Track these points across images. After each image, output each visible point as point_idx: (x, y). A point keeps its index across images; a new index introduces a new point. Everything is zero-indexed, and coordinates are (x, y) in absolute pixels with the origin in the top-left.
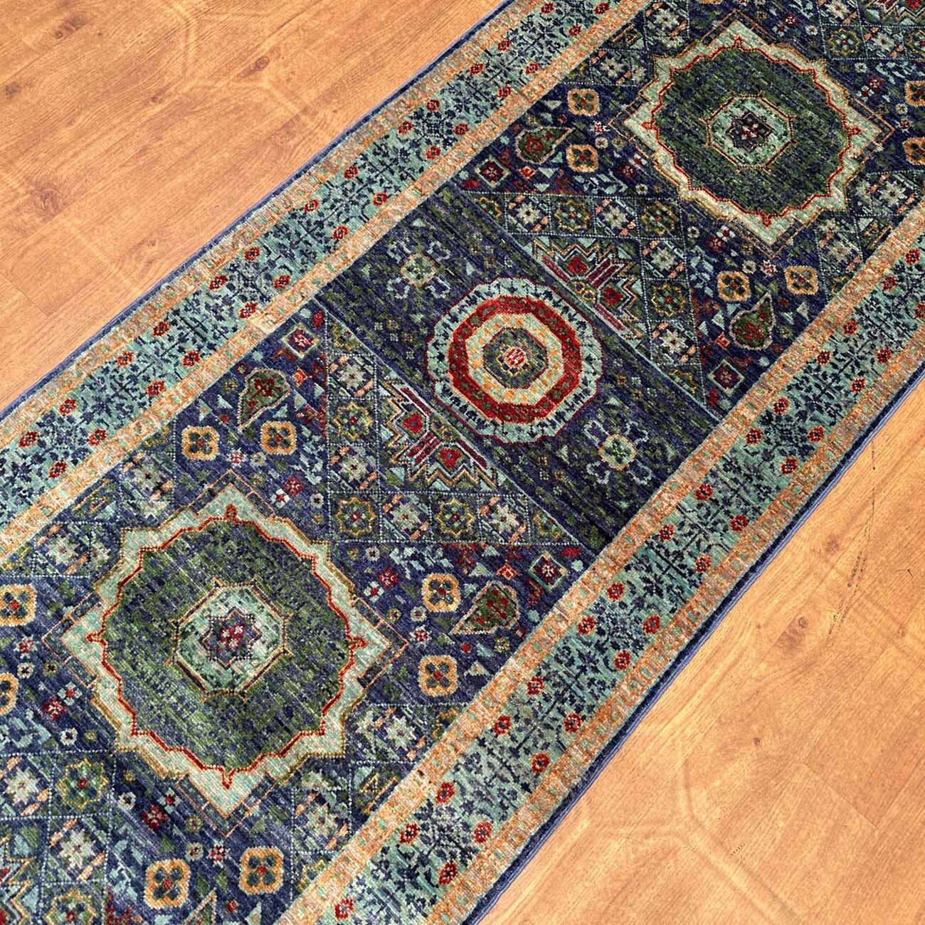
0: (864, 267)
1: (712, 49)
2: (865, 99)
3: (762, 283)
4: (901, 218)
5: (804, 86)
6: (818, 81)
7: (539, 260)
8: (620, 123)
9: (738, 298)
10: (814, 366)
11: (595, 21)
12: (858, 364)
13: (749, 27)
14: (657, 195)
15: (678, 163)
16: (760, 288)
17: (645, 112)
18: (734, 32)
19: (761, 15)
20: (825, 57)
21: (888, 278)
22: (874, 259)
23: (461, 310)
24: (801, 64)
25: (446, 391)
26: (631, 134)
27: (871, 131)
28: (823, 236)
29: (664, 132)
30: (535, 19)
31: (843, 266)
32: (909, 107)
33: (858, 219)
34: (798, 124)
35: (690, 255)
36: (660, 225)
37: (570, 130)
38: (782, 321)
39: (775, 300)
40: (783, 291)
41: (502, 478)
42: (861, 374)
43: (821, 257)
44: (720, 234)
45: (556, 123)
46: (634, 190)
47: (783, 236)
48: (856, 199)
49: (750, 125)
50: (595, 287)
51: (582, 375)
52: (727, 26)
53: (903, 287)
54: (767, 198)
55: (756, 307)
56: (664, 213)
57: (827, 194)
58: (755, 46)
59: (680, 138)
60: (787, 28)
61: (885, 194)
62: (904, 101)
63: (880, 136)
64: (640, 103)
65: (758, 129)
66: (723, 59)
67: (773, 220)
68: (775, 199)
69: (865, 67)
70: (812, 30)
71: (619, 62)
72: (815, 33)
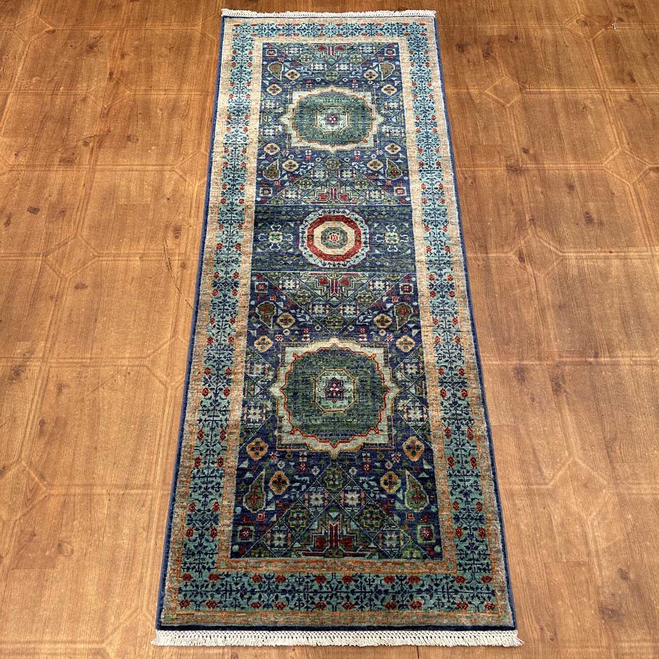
0: (244, 371)
1: (384, 417)
2: (301, 454)
4: (243, 406)
5: (331, 435)
6: (328, 444)
7: (359, 273)
8: (384, 347)
9: (281, 318)
10: (234, 315)
11: (439, 384)
12: (218, 328)
13: (380, 444)
14: (343, 330)
15: (349, 351)
16: (276, 328)
17: (380, 360)
18: (383, 435)
19: (381, 456)
20: (335, 461)
21: (230, 374)
22: (241, 377)
24: (342, 446)
25: (344, 212)
26: (376, 347)
27: (287, 439)
28: (269, 369)
29: (365, 359)
30: (460, 363)
31: (252, 364)
32: (279, 469)
33: (261, 390)
34: (318, 412)
35: (311, 318)
37: (398, 328)
38: (259, 322)
39: (267, 328)
40: (266, 333)
41: (303, 204)
42: (214, 326)
43: (263, 360)
44: (308, 335)
45: (406, 326)
46: (353, 325)
47: (284, 355)
48: (268, 398)
49: (337, 393)
50: (332, 280)
51: (308, 250)
52: (389, 435)
53: (221, 375)
54: (303, 366)
55: (272, 320)
56: (334, 325)
57: (282, 389)
58: (369, 436)
59: (357, 362)
60: (364, 461)
61: (258, 411)
62: (283, 471)
63: (280, 440)
64: (386, 363)
65: (332, 394)
66: (375, 415)
67: (293, 358)
68: (300, 369)
69: (314, 473)
70: (353, 471)
71: (411, 374)
72: (350, 471)
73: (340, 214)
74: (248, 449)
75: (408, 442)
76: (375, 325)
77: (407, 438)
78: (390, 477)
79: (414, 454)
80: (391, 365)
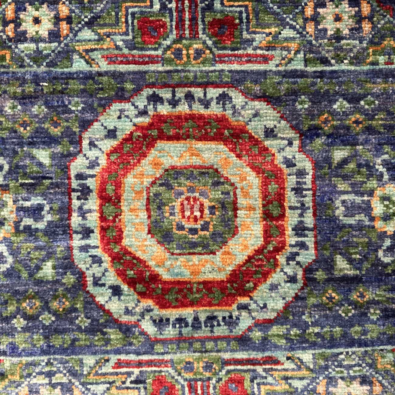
7: (104, 66)
23: (83, 213)
25: (160, 323)
41: (307, 356)
50: (194, 36)
51: (279, 159)
73: (173, 314)
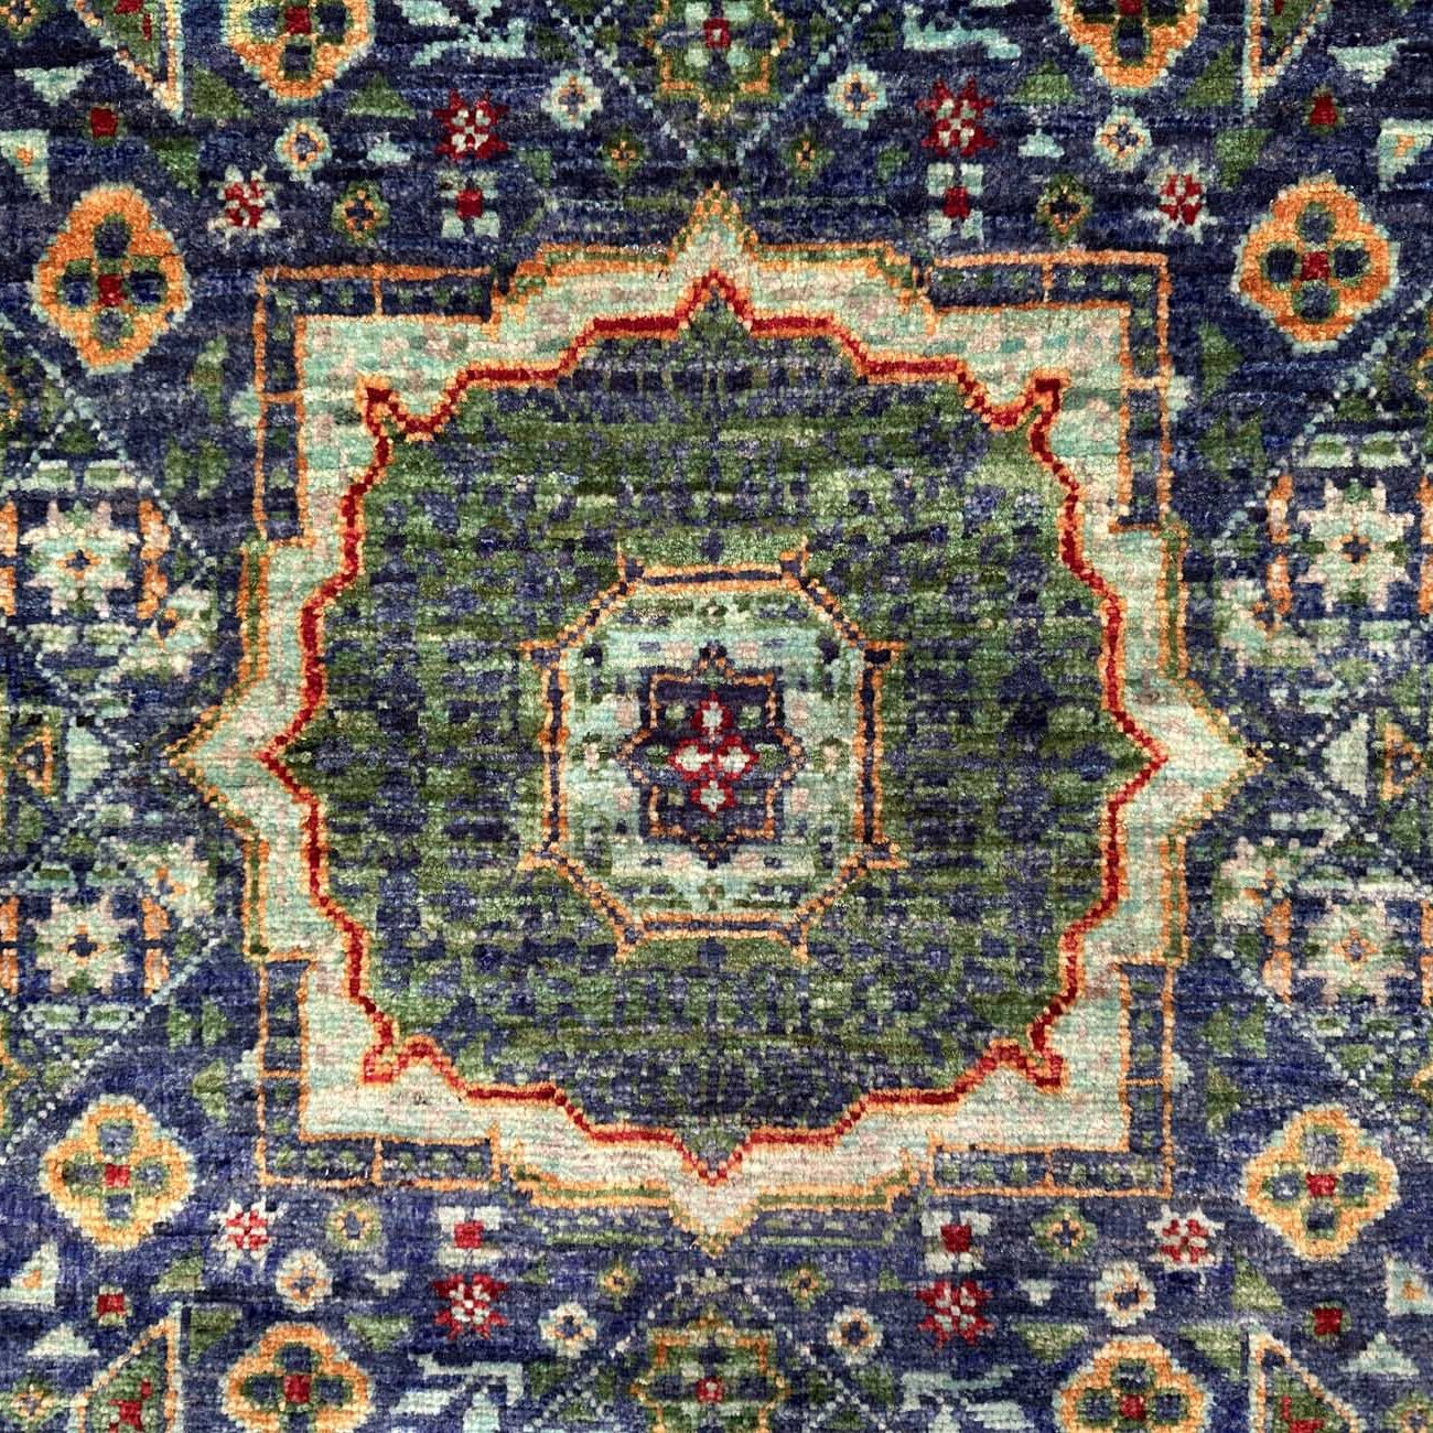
1: (324, 532)
2: (974, 224)
3: (1209, 1312)
5: (739, 382)
6: (761, 307)
8: (294, 1144)
13: (362, 306)
14: (635, 1304)
15: (593, 1111)
16: (1216, 1338)
18: (333, 381)
19: (359, 212)
20: (709, 174)
24: (655, 290)
26: (360, 1146)
28: (1259, 945)
29: (457, 1035)
32: (1141, 106)
33: (1316, 762)
34: (840, 567)
36: (734, 1408)
37: (170, 1327)
39: (1296, 1339)
40: (1299, 1284)
43: (1315, 1030)
44: (940, 1261)
45: (106, 1342)
46: (549, 1357)
47: (1137, 1072)
48: (1254, 687)
49: (693, 732)
52: (290, 382)
54: (971, 968)
56: (713, 1356)
57: (1144, 768)
58: (449, 375)
59: (522, 1005)
60: (485, 179)
61: (1332, 573)
62: (1104, 95)
63: (1139, 338)
64: (287, 998)
65: (730, 720)
66: (395, 542)
67: (1057, 1042)
68: (996, 948)
69: (869, 78)
70: (574, 98)
71: (86, 897)
72: (594, 102)
74: (1388, 260)
75: (149, 326)
76: (363, 1356)
77: (153, 361)
78: (297, 62)
79: (112, 240)
80: (245, 975)
